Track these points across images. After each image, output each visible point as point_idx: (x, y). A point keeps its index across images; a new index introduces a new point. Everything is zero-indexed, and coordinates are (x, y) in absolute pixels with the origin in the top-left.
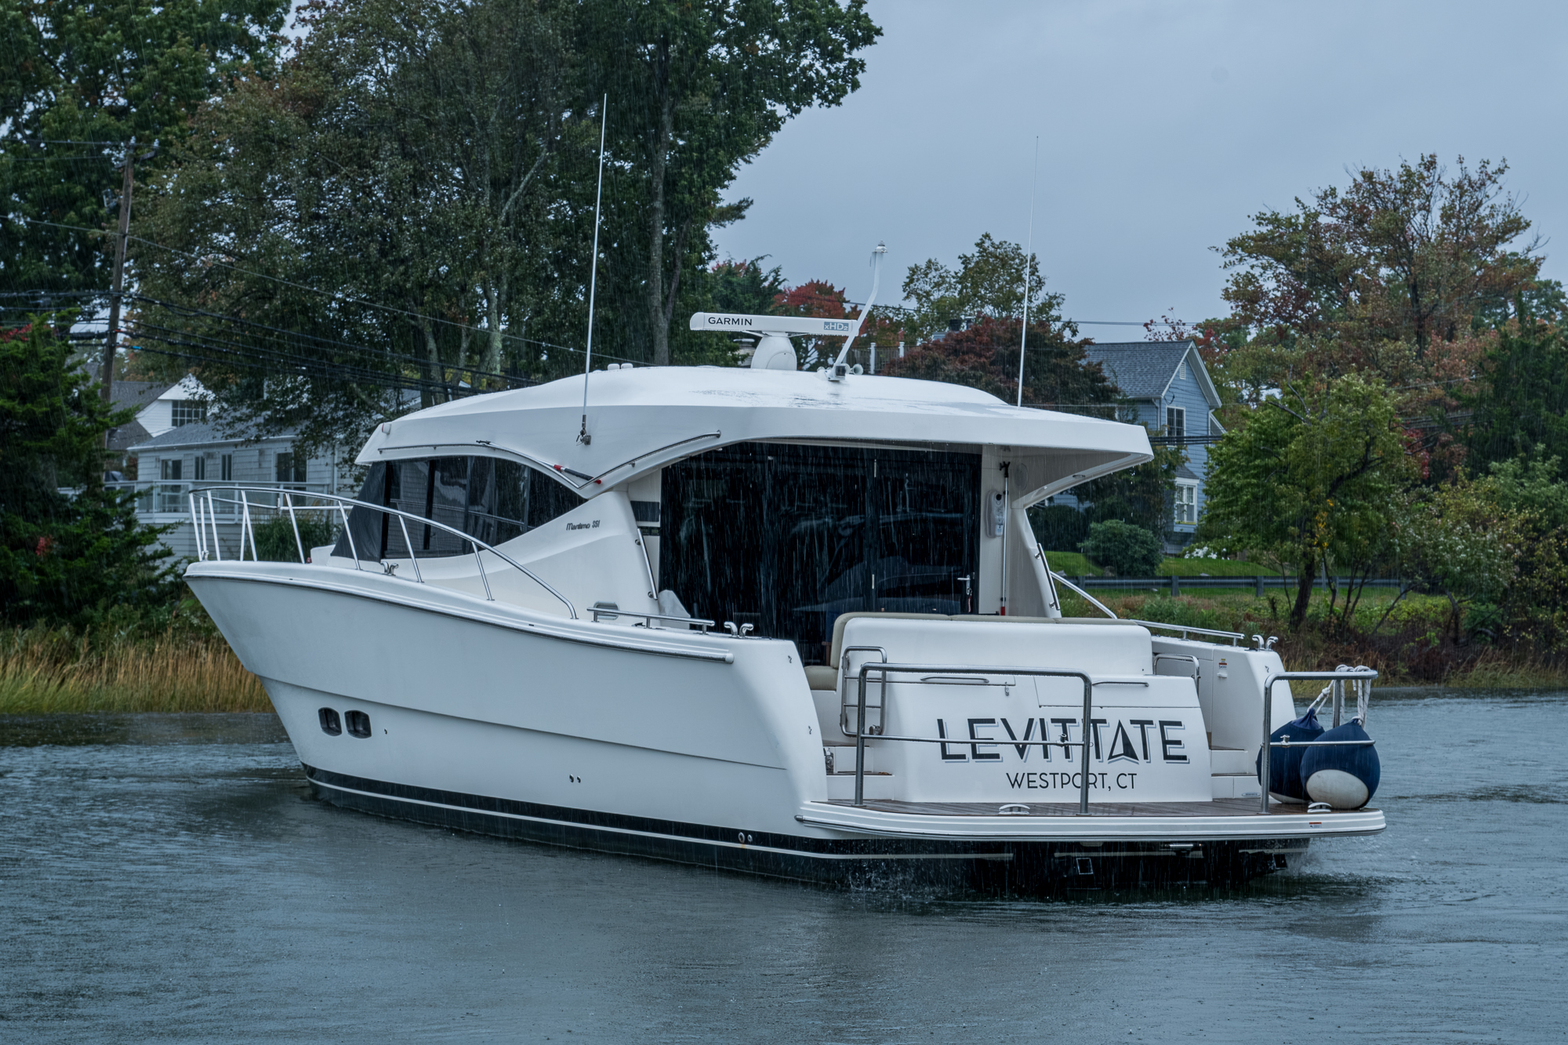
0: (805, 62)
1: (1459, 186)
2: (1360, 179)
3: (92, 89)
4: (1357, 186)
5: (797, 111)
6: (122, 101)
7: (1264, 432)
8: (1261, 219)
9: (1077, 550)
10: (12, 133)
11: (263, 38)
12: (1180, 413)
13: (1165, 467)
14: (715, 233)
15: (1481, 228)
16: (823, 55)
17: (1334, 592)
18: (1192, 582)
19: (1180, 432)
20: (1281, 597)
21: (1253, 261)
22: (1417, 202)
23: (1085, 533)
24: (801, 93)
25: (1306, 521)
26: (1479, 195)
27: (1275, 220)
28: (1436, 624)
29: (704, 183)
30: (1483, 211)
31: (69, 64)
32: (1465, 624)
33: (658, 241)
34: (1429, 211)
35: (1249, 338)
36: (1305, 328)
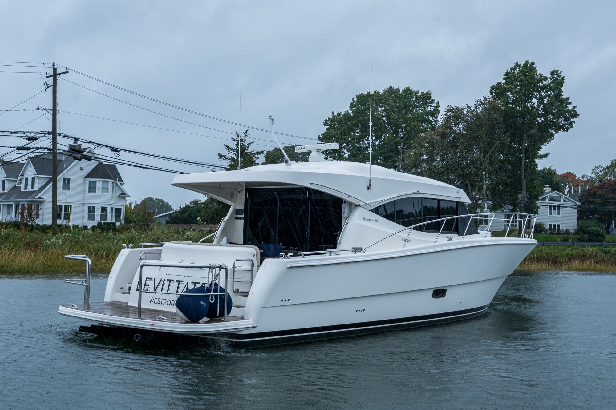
0: (560, 121)
3: (396, 133)
5: (558, 132)
6: (402, 135)
10: (379, 143)
11: (433, 121)
14: (537, 161)
16: (564, 120)
24: (559, 128)
29: (535, 150)
31: (391, 128)
33: (523, 163)
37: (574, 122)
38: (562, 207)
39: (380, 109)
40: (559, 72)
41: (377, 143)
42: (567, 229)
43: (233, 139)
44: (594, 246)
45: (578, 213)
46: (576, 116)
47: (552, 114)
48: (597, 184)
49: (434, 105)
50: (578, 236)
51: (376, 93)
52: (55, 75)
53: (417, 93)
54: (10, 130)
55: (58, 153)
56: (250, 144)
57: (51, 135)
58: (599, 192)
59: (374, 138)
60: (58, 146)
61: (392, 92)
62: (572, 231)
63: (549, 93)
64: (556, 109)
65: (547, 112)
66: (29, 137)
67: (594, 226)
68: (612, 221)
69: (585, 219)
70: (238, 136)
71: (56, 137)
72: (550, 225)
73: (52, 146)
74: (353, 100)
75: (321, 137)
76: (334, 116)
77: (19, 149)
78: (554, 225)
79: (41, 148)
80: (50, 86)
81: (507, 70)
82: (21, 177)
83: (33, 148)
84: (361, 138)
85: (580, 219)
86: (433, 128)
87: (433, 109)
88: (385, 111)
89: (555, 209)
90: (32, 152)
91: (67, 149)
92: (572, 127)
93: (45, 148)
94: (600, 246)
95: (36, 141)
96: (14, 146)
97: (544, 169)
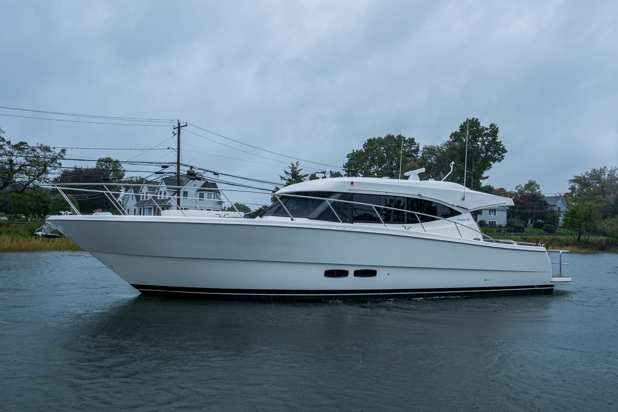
0: (495, 156)
1: (611, 171)
2: (592, 170)
3: (391, 163)
4: (592, 171)
5: (494, 163)
6: (396, 165)
7: (573, 211)
8: (575, 177)
9: (542, 229)
10: (381, 170)
11: (415, 156)
12: (560, 207)
13: (557, 216)
14: (481, 181)
15: (615, 177)
16: (498, 155)
17: (585, 236)
18: (560, 234)
19: (560, 210)
20: (576, 237)
21: (573, 183)
22: (603, 174)
23: (543, 226)
24: (494, 160)
25: (580, 225)
26: (614, 172)
27: (577, 177)
28: (605, 241)
29: (480, 174)
30: (615, 175)
31: (389, 160)
32: (610, 242)
33: (472, 182)
34: (605, 175)
35: (574, 195)
36: (583, 194)
37: (504, 156)
38: (497, 210)
39: (382, 148)
40: (495, 125)
41: (380, 169)
42: (500, 224)
43: (289, 167)
44: (519, 235)
45: (507, 214)
46: (506, 151)
47: (491, 152)
48: (519, 196)
49: (416, 146)
50: (508, 229)
51: (379, 139)
52: (179, 127)
53: (405, 138)
54: (151, 162)
55: (181, 176)
56: (300, 170)
57: (176, 165)
58: (521, 201)
59: (378, 167)
60: (181, 172)
61: (390, 137)
62: (504, 225)
63: (489, 138)
64: (492, 148)
65: (487, 150)
66: (163, 166)
67: (517, 222)
68: (529, 219)
69: (512, 218)
70: (293, 165)
71: (179, 166)
72: (490, 222)
73: (177, 171)
74: (365, 142)
75: (345, 165)
76: (354, 153)
77: (156, 173)
78: (492, 222)
79: (170, 173)
80: (176, 134)
81: (461, 124)
82: (157, 191)
83: (165, 173)
84: (371, 166)
85: (508, 218)
86: (415, 160)
87: (415, 148)
88: (385, 149)
89: (492, 212)
90: (164, 175)
91: (186, 173)
92: (503, 159)
93: (172, 173)
94: (521, 235)
95: (167, 169)
96: (153, 172)
97: (486, 186)
